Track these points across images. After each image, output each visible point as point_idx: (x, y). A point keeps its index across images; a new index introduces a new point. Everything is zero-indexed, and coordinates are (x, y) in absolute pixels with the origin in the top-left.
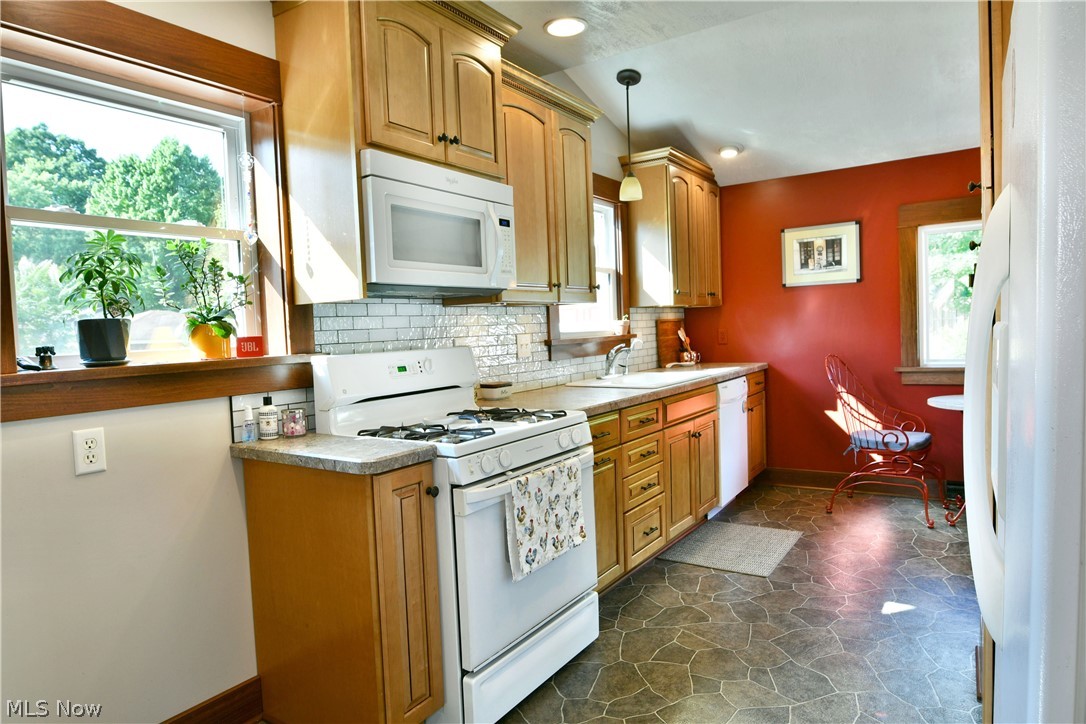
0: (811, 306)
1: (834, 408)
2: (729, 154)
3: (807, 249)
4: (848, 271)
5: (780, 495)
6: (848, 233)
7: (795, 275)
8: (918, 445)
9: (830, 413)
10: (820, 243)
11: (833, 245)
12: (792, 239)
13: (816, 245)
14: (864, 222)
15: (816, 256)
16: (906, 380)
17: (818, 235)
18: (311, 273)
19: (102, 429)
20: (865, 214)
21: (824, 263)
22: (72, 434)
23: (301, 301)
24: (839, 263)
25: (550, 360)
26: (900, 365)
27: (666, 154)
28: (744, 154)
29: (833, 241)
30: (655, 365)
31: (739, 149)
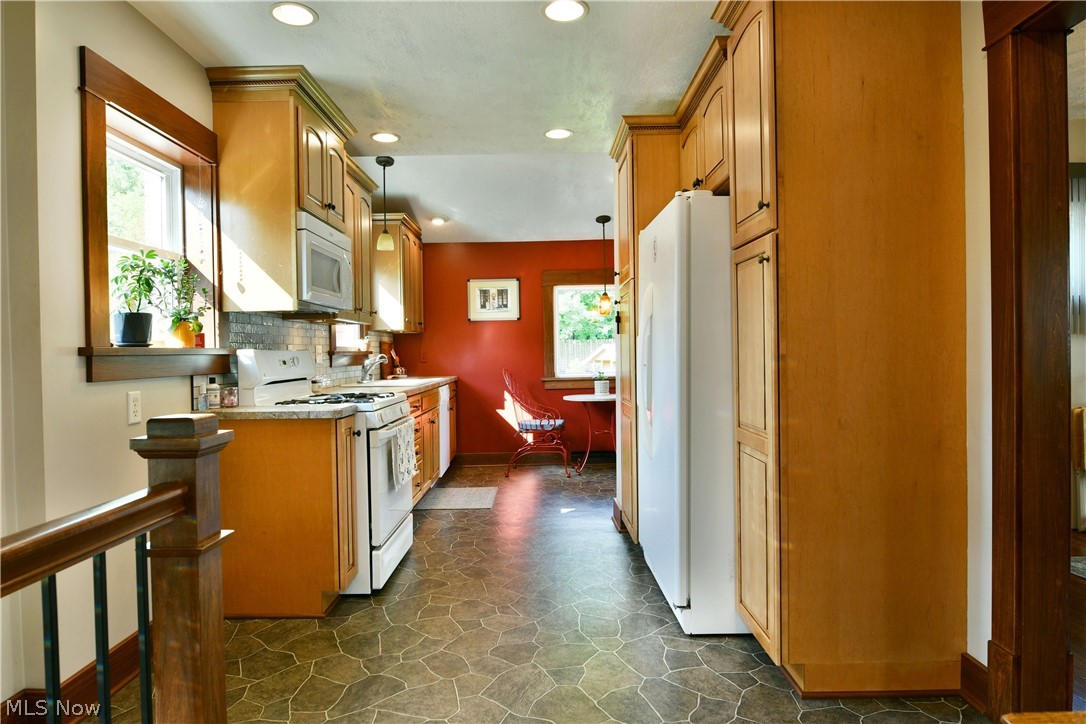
0: (488, 335)
1: (503, 408)
2: (438, 222)
3: (485, 293)
4: (512, 312)
5: (469, 470)
6: (512, 286)
7: (476, 313)
8: (560, 425)
9: (499, 411)
10: (493, 291)
11: (502, 293)
12: (475, 287)
13: (491, 293)
14: (522, 280)
15: (491, 300)
16: (548, 386)
17: (493, 286)
18: (242, 290)
19: (139, 392)
20: (522, 274)
21: (496, 306)
22: (127, 394)
23: (225, 310)
24: (506, 306)
25: (331, 366)
26: (543, 376)
27: (401, 217)
28: (448, 223)
29: (502, 291)
30: (379, 376)
31: (446, 219)
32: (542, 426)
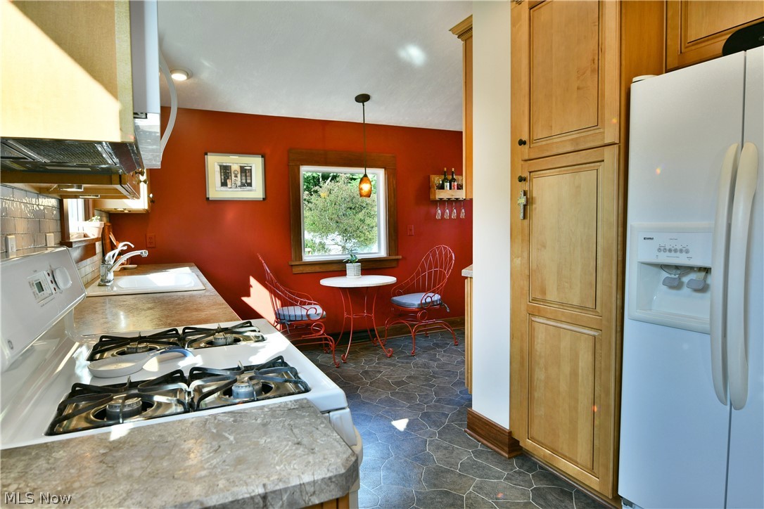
0: (230, 215)
1: (248, 295)
2: (179, 77)
3: (225, 171)
4: (256, 191)
6: (256, 164)
7: (215, 191)
9: (245, 299)
10: (235, 168)
11: (245, 172)
12: (214, 162)
13: (233, 169)
14: (267, 157)
15: (233, 178)
16: (295, 270)
17: (235, 161)
20: (267, 150)
21: (239, 183)
24: (250, 185)
26: (291, 260)
28: (191, 81)
29: (245, 167)
31: (189, 75)
32: (308, 316)
